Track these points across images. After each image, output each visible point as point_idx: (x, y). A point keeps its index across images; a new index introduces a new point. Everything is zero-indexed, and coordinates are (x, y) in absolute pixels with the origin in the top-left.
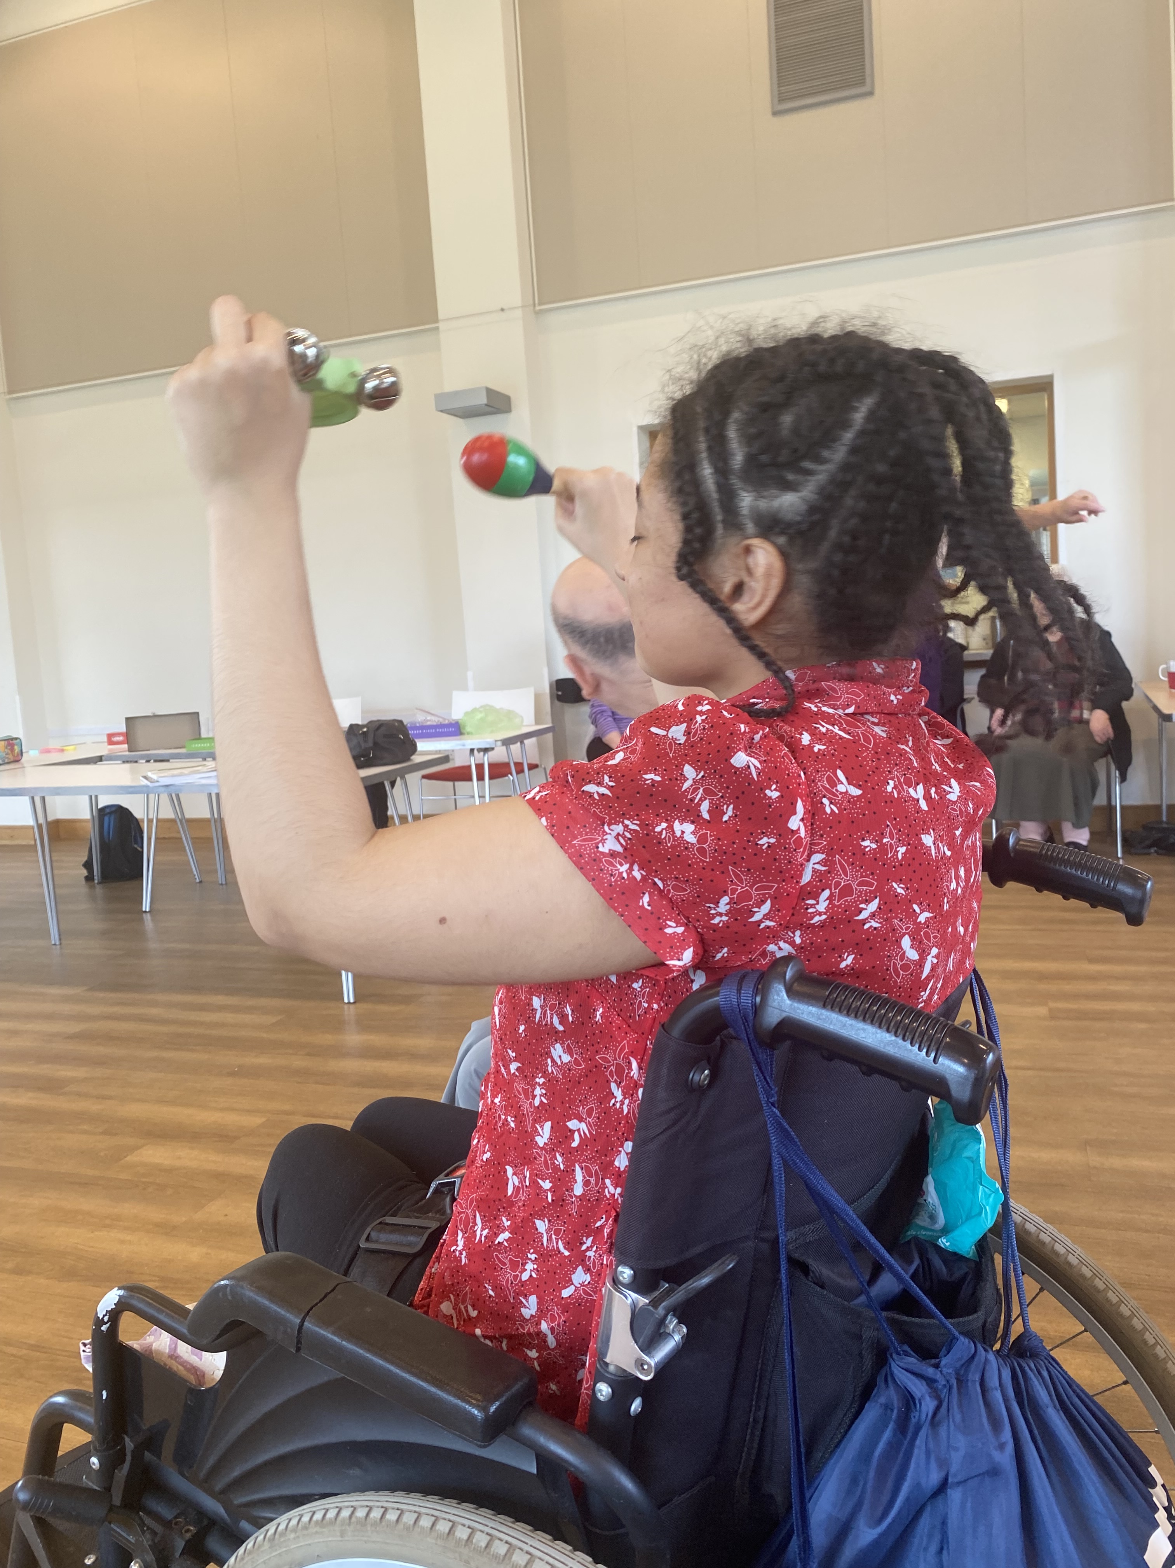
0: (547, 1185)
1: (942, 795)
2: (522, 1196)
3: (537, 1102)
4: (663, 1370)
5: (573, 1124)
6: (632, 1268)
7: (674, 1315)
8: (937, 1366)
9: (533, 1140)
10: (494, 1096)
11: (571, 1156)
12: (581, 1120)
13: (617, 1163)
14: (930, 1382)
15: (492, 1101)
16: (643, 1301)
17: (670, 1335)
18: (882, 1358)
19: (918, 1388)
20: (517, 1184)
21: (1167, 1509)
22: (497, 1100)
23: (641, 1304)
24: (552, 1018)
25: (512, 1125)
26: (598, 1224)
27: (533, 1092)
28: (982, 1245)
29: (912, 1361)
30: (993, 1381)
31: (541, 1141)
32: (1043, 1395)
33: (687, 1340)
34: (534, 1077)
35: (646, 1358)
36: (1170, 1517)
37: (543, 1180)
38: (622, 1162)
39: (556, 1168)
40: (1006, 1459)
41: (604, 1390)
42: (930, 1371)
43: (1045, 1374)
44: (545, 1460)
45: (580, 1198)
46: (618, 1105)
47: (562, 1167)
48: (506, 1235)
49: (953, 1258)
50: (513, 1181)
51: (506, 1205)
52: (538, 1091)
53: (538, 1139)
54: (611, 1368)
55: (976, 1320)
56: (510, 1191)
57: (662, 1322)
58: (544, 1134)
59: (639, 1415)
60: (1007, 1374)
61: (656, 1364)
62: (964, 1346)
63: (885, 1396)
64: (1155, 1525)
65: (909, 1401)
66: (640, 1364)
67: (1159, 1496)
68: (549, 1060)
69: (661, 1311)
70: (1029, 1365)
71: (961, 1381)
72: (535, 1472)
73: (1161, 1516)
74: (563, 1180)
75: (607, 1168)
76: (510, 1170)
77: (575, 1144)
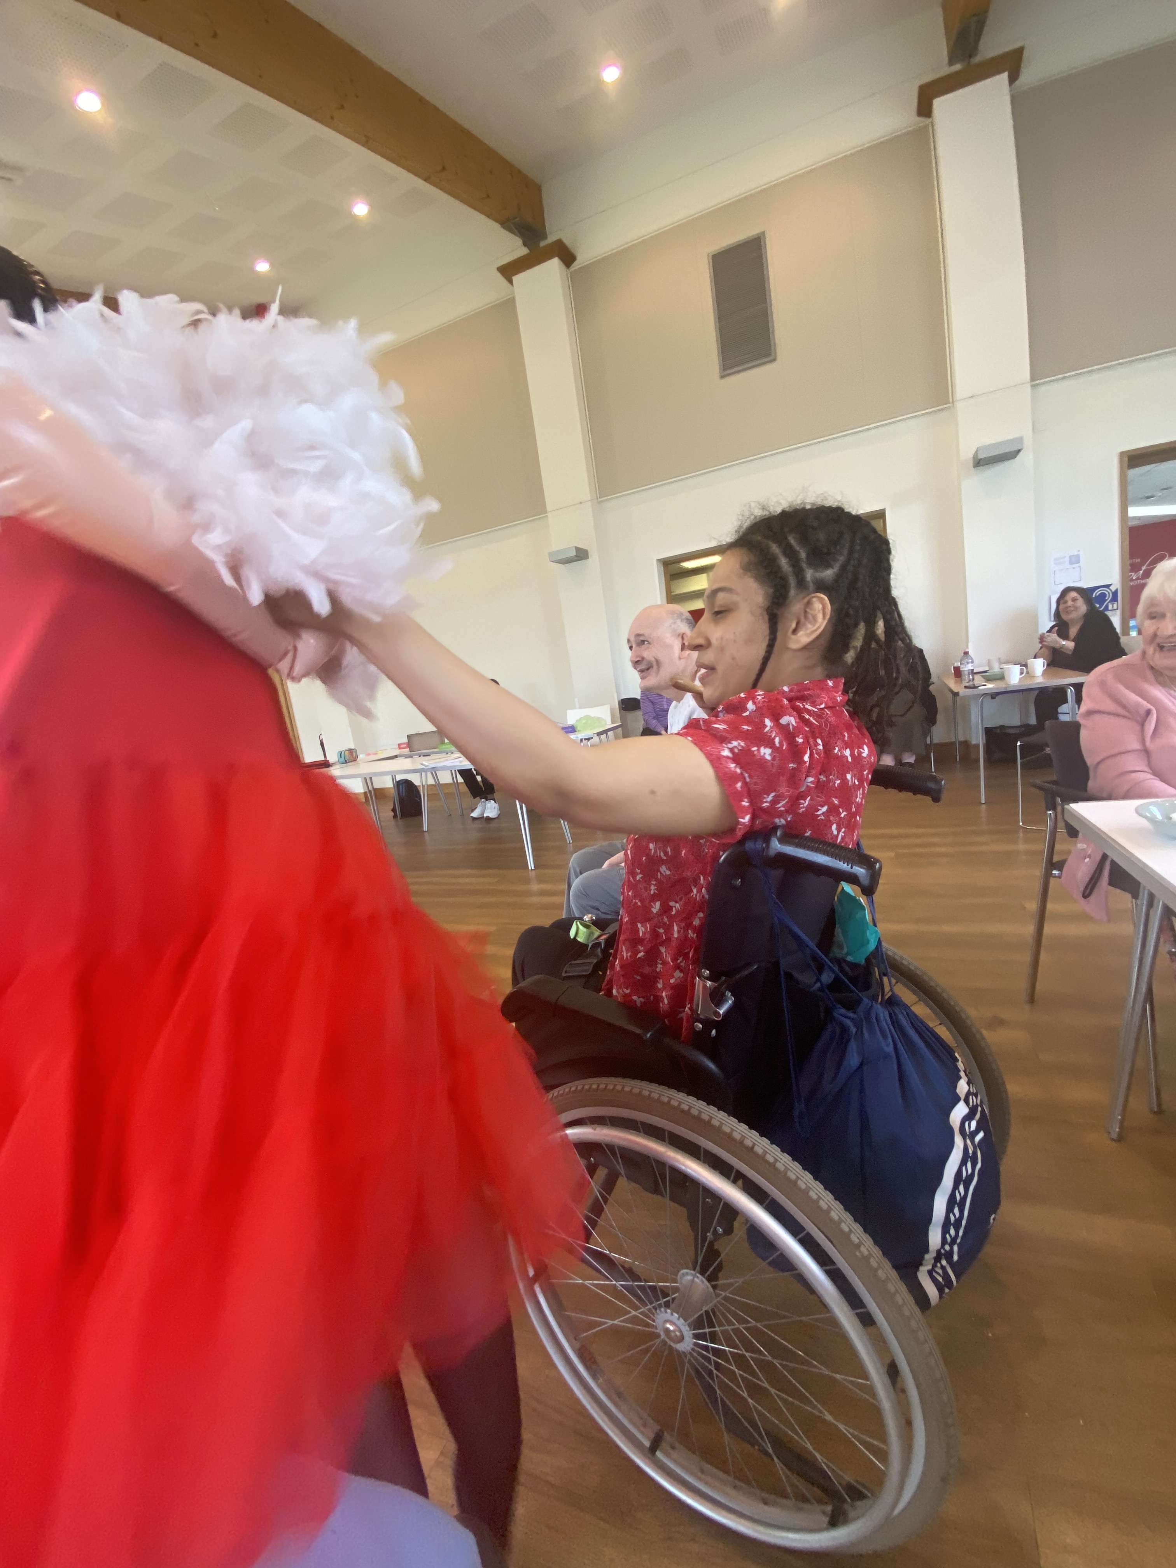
0: (661, 931)
1: (860, 753)
2: (648, 936)
3: (652, 892)
4: (726, 1016)
5: (672, 904)
6: (707, 970)
7: (729, 991)
9: (650, 910)
10: (628, 892)
11: (672, 918)
12: (676, 902)
13: (694, 923)
15: (628, 894)
16: (714, 984)
17: (728, 1000)
20: (644, 930)
21: (965, 1071)
22: (630, 893)
23: (713, 986)
24: (660, 853)
25: (639, 904)
26: (686, 951)
27: (650, 887)
28: (868, 960)
31: (655, 911)
32: (903, 1021)
33: (734, 1002)
34: (650, 881)
35: (717, 1010)
36: (966, 1075)
37: (659, 928)
38: (696, 922)
39: (665, 924)
42: (852, 1015)
43: (904, 1012)
45: (677, 939)
46: (695, 896)
47: (668, 923)
48: (642, 954)
49: (854, 966)
50: (641, 930)
52: (652, 887)
53: (653, 909)
55: (868, 991)
56: (640, 934)
57: (724, 993)
58: (656, 907)
59: (716, 1037)
60: (886, 1013)
61: (722, 1013)
62: (866, 1002)
63: (832, 1027)
64: (960, 1078)
65: (844, 1028)
66: (715, 1013)
67: (960, 1065)
68: (659, 873)
69: (723, 989)
70: (895, 1008)
71: (867, 1018)
73: (962, 1074)
74: (668, 929)
75: (689, 925)
76: (639, 925)
77: (674, 913)
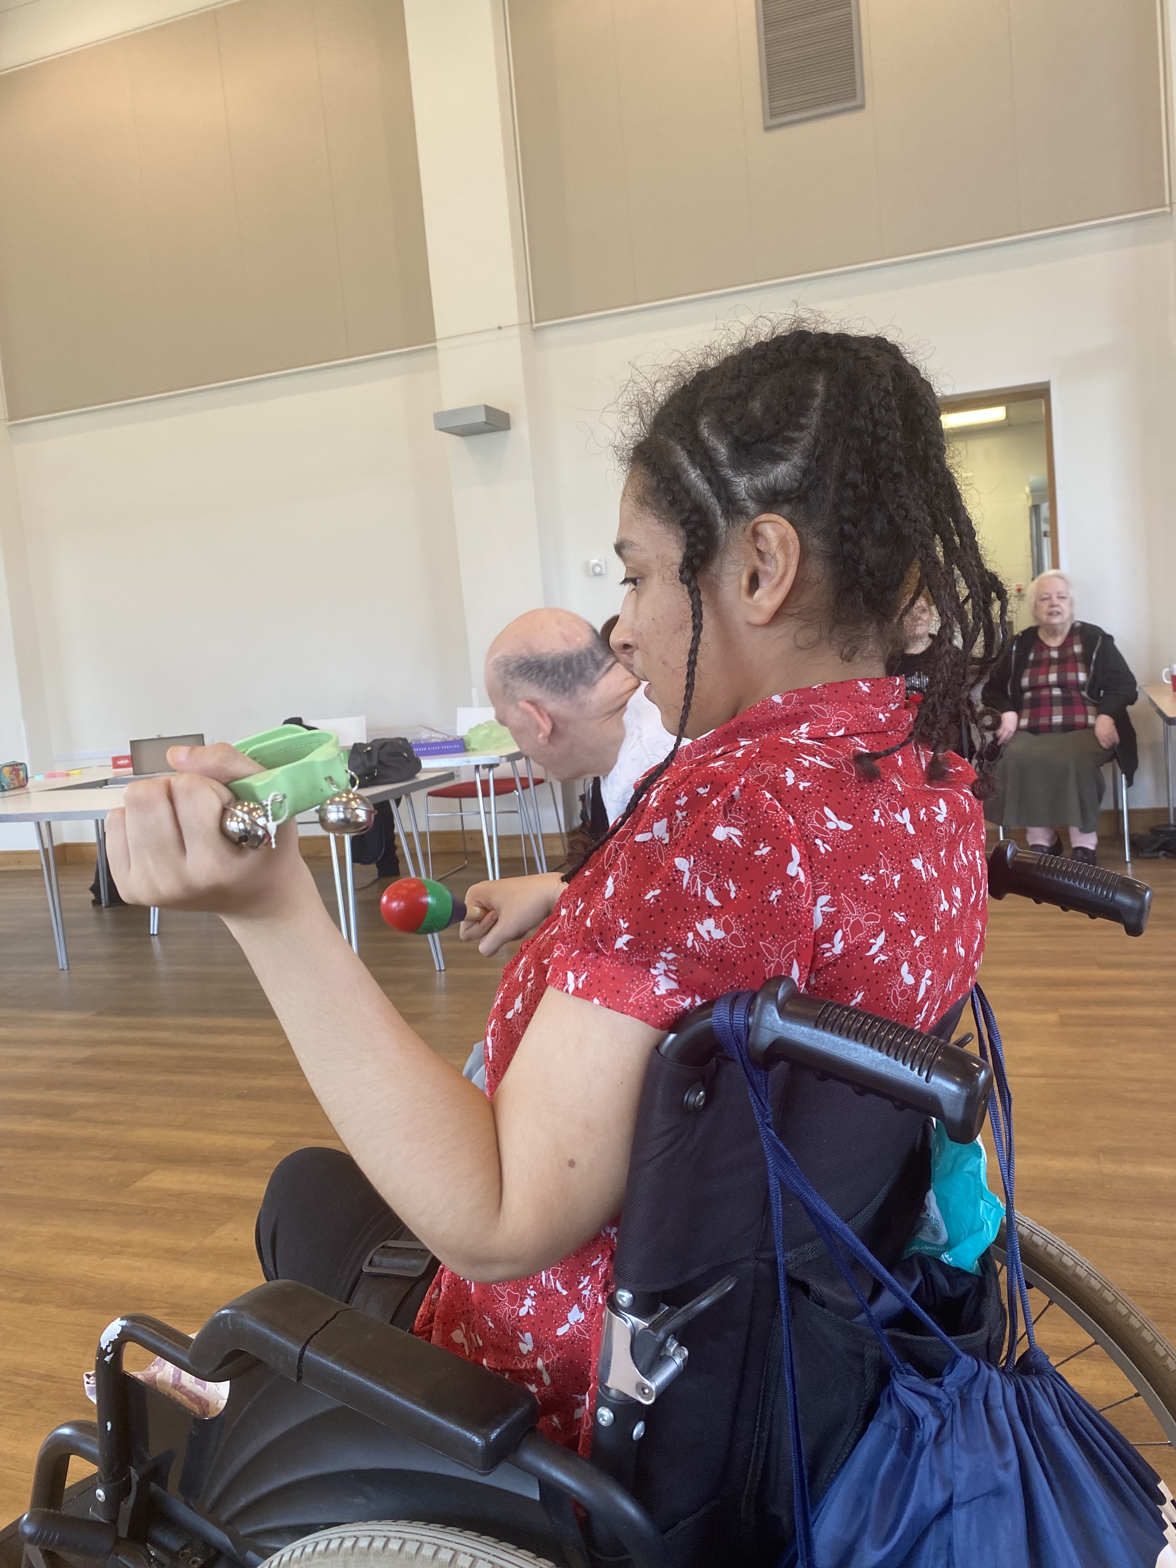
1: (931, 815)
4: (665, 1394)
6: (631, 1292)
7: (675, 1338)
8: (940, 1385)
14: (933, 1401)
16: (643, 1324)
17: (671, 1358)
18: (884, 1377)
19: (921, 1407)
23: (641, 1328)
26: (595, 1264)
28: (985, 1260)
29: (915, 1380)
30: (997, 1400)
32: (1048, 1412)
35: (647, 1382)
40: (1010, 1478)
41: (605, 1415)
42: (933, 1390)
43: (1051, 1391)
44: (548, 1487)
49: (956, 1273)
54: (613, 1393)
55: (979, 1337)
57: (662, 1345)
59: (642, 1440)
60: (1011, 1393)
61: (657, 1388)
62: (967, 1364)
63: (889, 1415)
65: (913, 1420)
66: (641, 1388)
67: (1168, 1512)
69: (661, 1335)
70: (1034, 1383)
71: (965, 1400)
72: (538, 1497)
73: (1170, 1532)
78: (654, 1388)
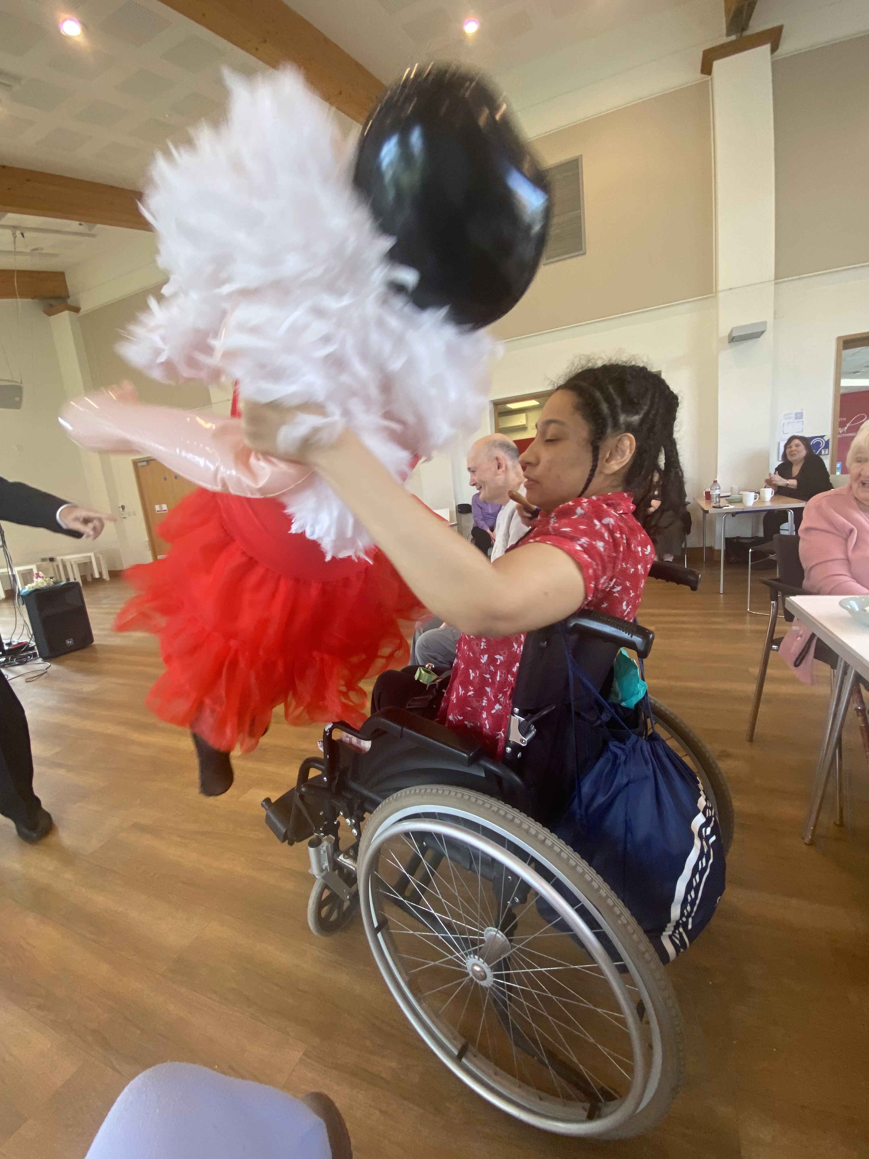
4: (530, 742)
5: (497, 657)
6: (518, 708)
7: (533, 724)
8: (625, 744)
12: (501, 655)
13: (512, 670)
14: (623, 750)
16: (522, 719)
17: (531, 732)
18: (606, 743)
19: (619, 752)
21: (704, 791)
23: (521, 721)
26: (505, 690)
28: (638, 705)
29: (616, 743)
30: (645, 748)
31: (483, 661)
32: (661, 752)
33: (538, 733)
34: (482, 639)
35: (524, 738)
36: (705, 794)
37: (486, 674)
38: (515, 669)
40: (650, 773)
41: (509, 749)
42: (623, 746)
43: (662, 746)
44: (487, 771)
45: (499, 681)
46: (515, 650)
47: (493, 670)
48: (472, 692)
49: (626, 709)
50: (472, 675)
51: (471, 683)
52: (483, 644)
53: (481, 660)
54: (511, 742)
56: (471, 678)
57: (529, 727)
58: (484, 659)
59: (521, 758)
60: (648, 746)
61: (528, 740)
62: (634, 737)
63: (608, 755)
64: (700, 796)
65: (616, 756)
66: (522, 740)
67: (701, 786)
69: (530, 722)
70: (655, 743)
71: (634, 749)
72: (484, 776)
73: (702, 793)
75: (509, 672)
77: (498, 663)
78: (526, 740)
